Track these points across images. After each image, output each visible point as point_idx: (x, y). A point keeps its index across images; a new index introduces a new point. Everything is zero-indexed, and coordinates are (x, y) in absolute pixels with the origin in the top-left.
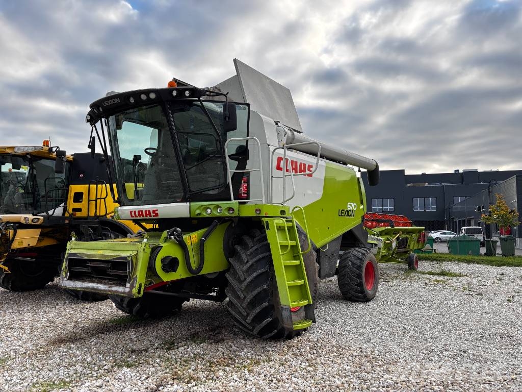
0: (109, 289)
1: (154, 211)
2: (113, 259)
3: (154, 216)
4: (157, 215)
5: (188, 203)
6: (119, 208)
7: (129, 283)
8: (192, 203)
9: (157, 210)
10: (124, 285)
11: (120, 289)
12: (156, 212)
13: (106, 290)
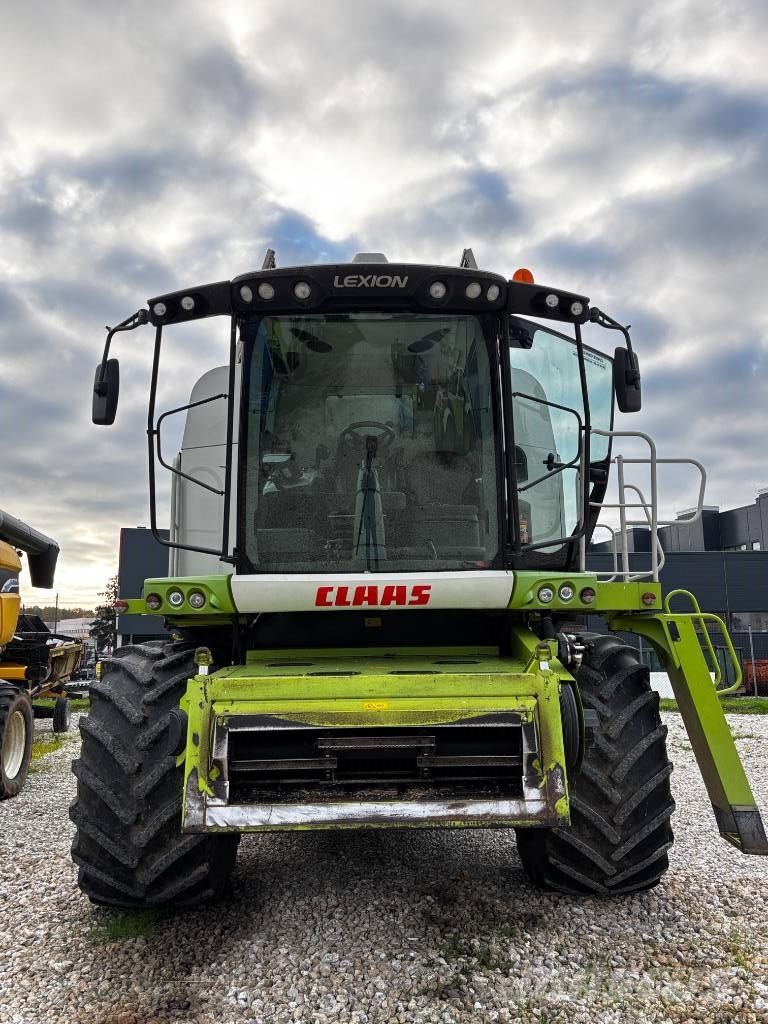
0: (452, 812)
1: (417, 590)
2: (461, 721)
3: (411, 603)
4: (424, 599)
5: (510, 573)
6: (236, 578)
7: (533, 784)
8: (520, 574)
9: (428, 588)
10: (518, 795)
11: (506, 807)
12: (425, 592)
13: (443, 818)
